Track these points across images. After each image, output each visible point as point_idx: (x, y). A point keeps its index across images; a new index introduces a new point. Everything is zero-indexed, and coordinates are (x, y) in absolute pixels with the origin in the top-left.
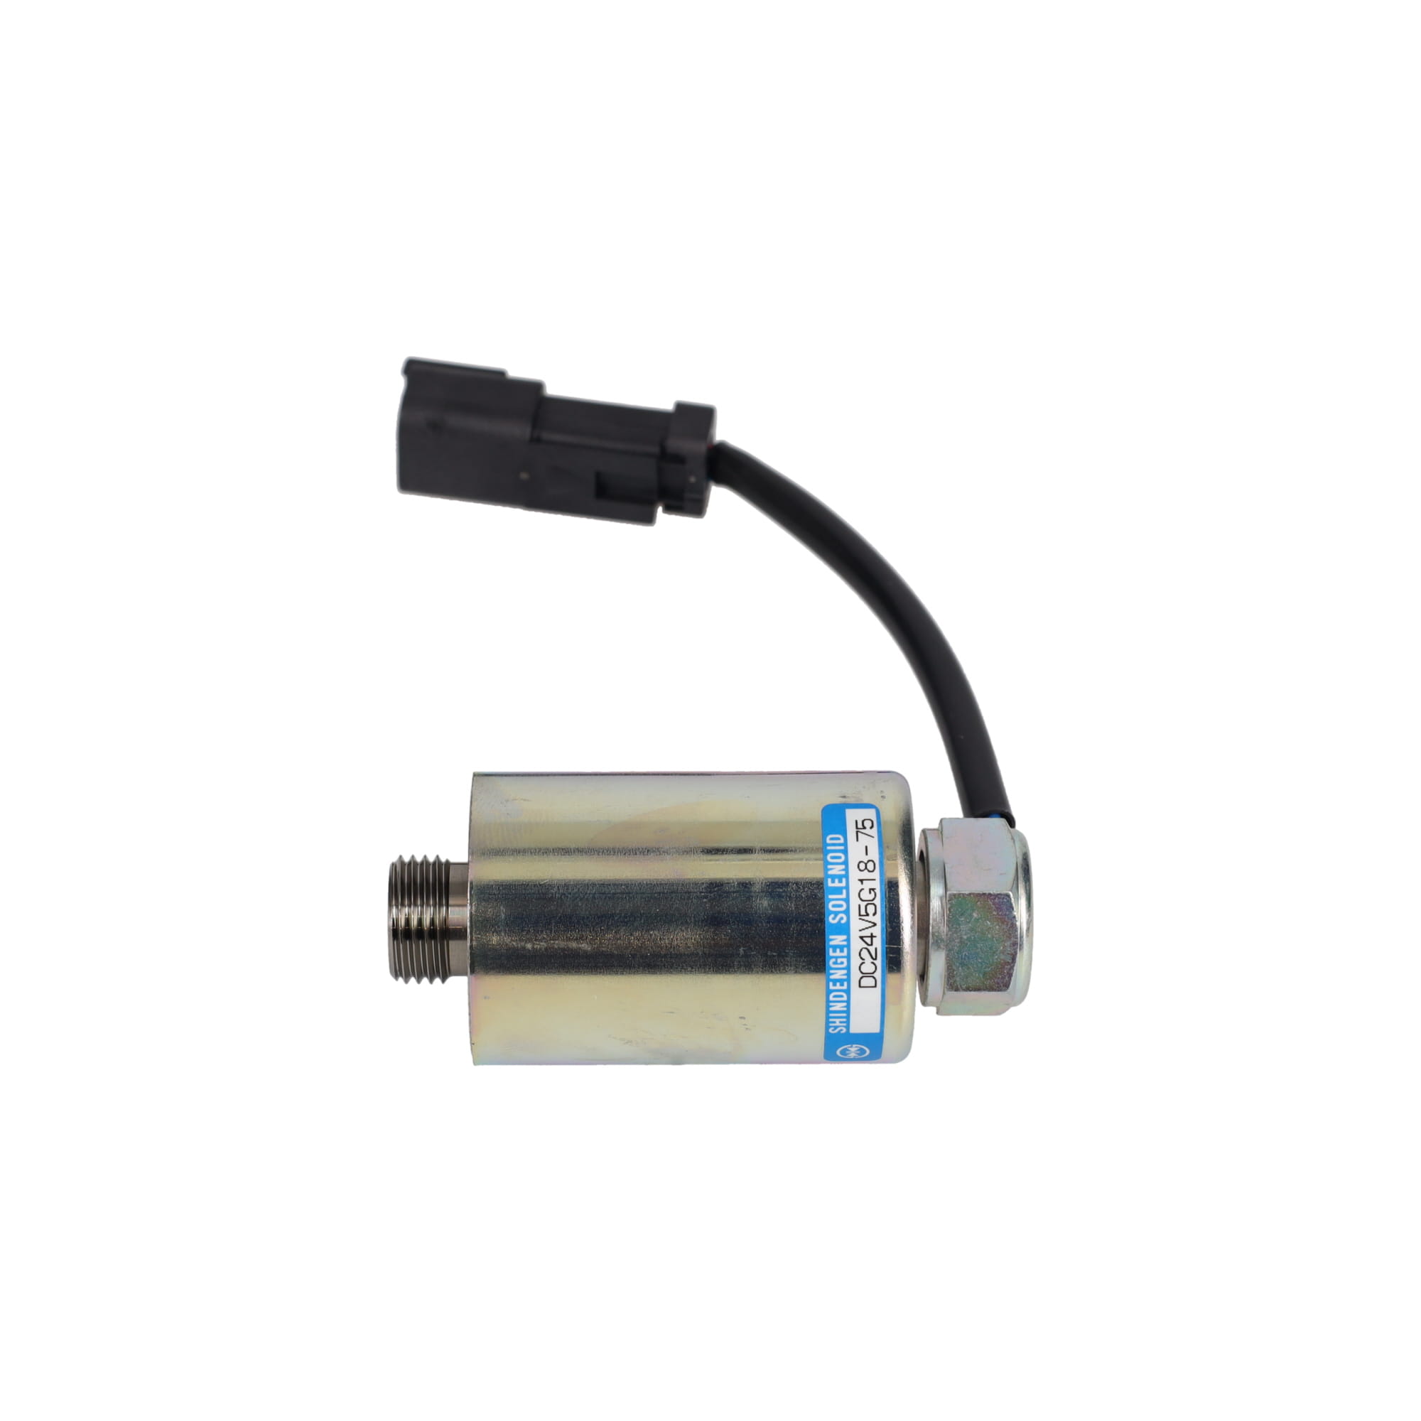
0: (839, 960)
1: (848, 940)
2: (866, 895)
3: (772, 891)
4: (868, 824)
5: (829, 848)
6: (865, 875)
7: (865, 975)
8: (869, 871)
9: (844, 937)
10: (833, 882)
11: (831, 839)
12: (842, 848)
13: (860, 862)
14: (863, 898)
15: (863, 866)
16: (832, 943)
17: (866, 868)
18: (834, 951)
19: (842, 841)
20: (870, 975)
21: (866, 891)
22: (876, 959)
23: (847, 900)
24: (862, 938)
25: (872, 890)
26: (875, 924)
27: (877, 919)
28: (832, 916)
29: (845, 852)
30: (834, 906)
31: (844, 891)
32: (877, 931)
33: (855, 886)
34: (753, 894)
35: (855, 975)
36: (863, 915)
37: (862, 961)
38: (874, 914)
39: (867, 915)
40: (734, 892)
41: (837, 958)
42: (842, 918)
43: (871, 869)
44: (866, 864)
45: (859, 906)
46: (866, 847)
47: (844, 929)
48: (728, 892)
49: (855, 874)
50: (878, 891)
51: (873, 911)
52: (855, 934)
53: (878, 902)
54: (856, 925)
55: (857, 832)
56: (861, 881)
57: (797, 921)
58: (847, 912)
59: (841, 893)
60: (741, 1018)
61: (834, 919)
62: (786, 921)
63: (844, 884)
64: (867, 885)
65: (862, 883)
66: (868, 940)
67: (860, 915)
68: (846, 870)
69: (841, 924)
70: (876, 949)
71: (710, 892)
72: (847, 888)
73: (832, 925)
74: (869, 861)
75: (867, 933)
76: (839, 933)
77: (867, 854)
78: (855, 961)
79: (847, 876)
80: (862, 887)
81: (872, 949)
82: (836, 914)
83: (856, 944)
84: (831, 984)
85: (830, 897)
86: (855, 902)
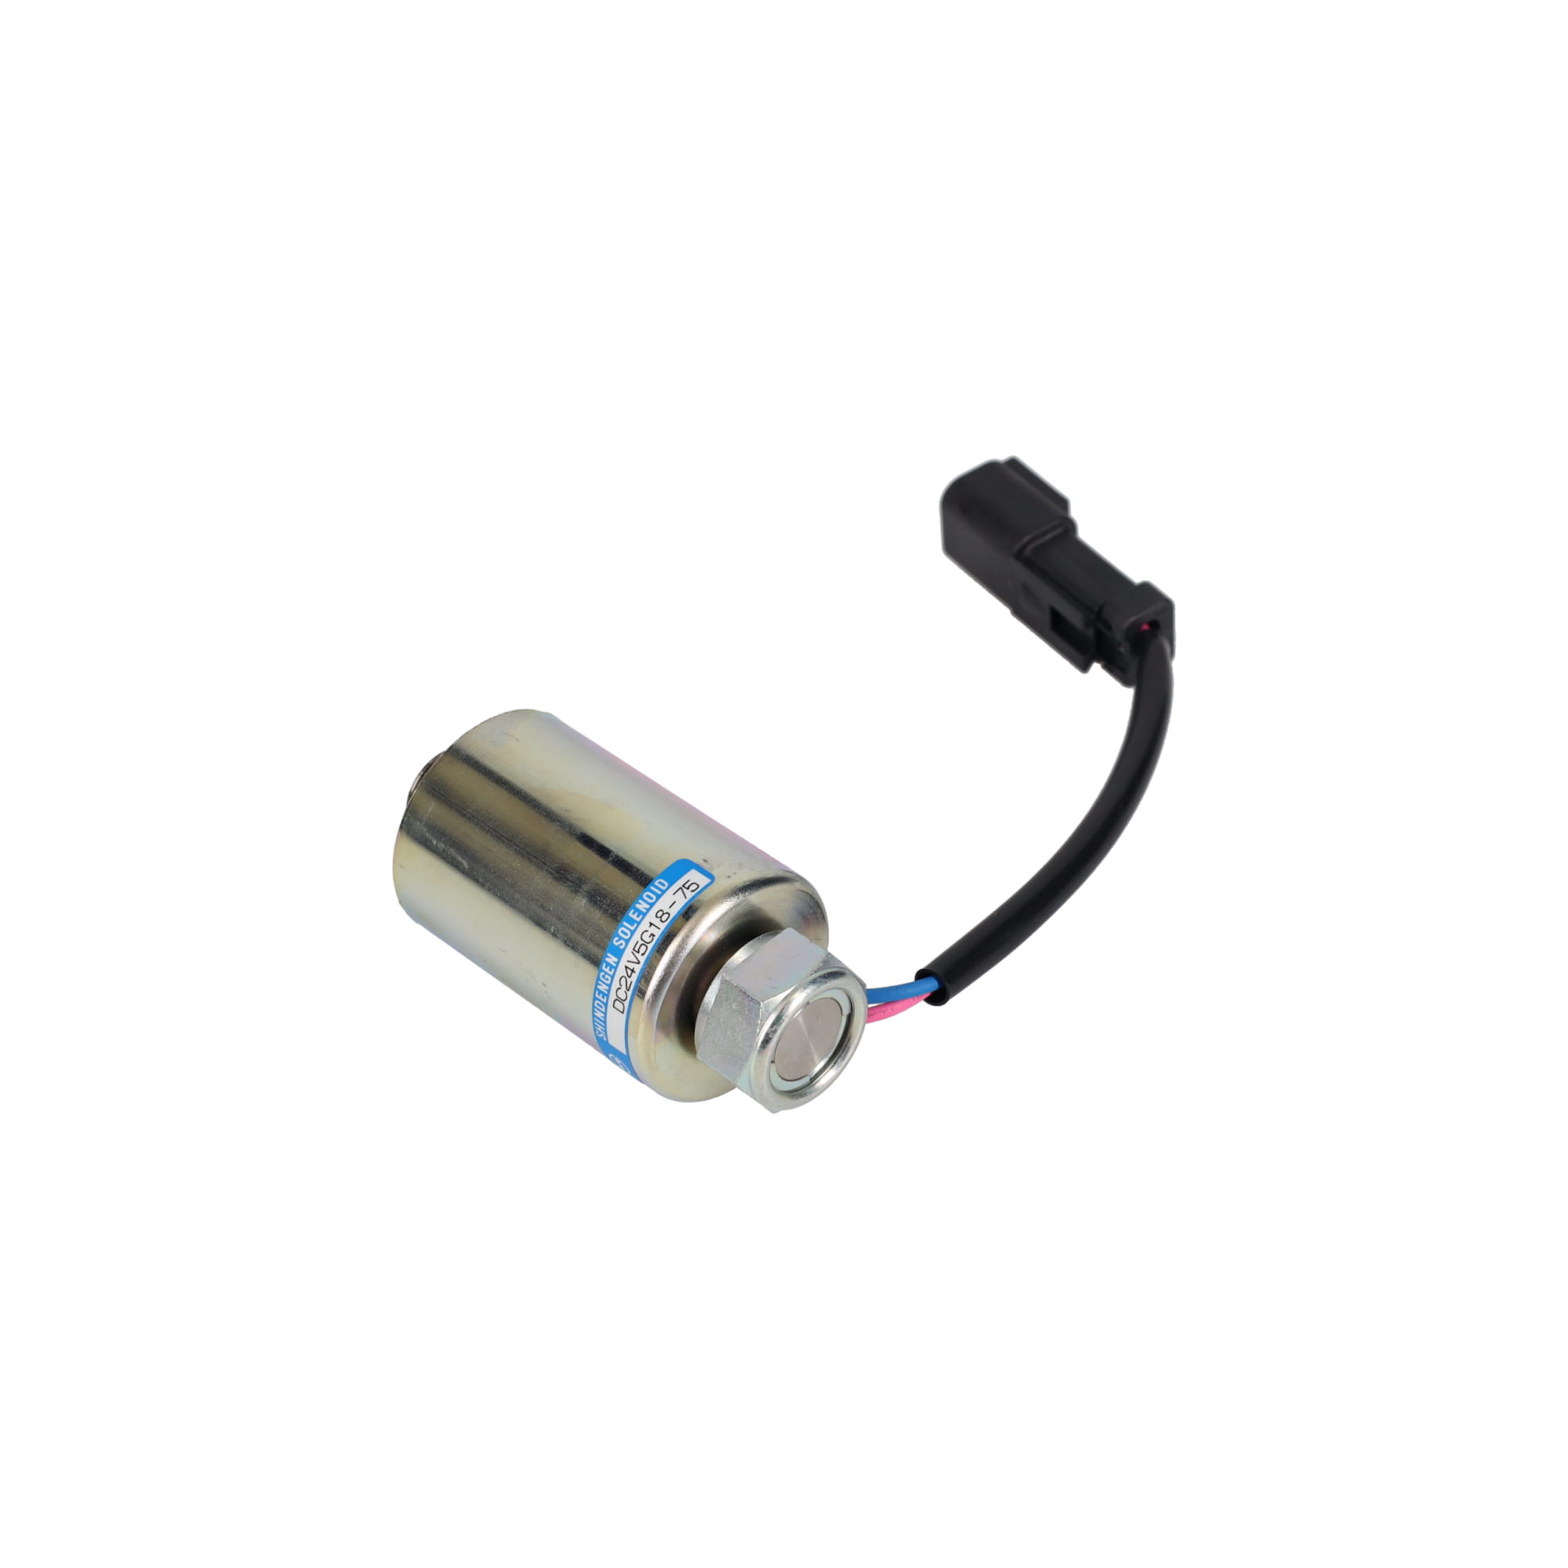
0: (607, 976)
1: (618, 963)
2: (646, 937)
3: (593, 896)
4: (693, 887)
5: (652, 888)
6: (657, 922)
7: (618, 999)
8: (661, 920)
9: (616, 960)
10: (634, 913)
11: (660, 883)
12: (659, 893)
13: (661, 910)
14: (643, 938)
15: (660, 915)
16: (607, 959)
17: (661, 917)
18: (606, 967)
19: (664, 888)
20: (622, 1001)
21: (649, 934)
22: (628, 990)
23: (633, 933)
24: (626, 967)
25: (653, 935)
26: (639, 963)
27: (642, 959)
28: (617, 939)
29: (659, 897)
30: (622, 932)
31: (635, 925)
32: (638, 968)
33: (645, 925)
34: (581, 890)
35: (613, 997)
36: (636, 951)
37: (619, 986)
38: (643, 954)
39: (638, 952)
40: (571, 881)
41: (606, 973)
42: (621, 944)
43: (663, 920)
44: (663, 914)
45: (637, 942)
46: (674, 903)
47: (619, 954)
48: (567, 879)
49: (651, 917)
50: (656, 938)
51: (643, 952)
52: (623, 963)
53: (650, 946)
54: (628, 955)
55: (681, 888)
56: (651, 924)
57: (594, 928)
58: (627, 941)
59: (632, 925)
60: (543, 984)
61: (617, 941)
62: (588, 923)
63: (638, 919)
64: (653, 930)
65: (650, 926)
66: (629, 972)
67: (634, 949)
68: (648, 910)
69: (619, 949)
70: (631, 983)
71: (557, 872)
72: (639, 923)
73: (613, 945)
74: (667, 913)
75: (631, 966)
76: (615, 956)
77: (670, 907)
78: (615, 985)
79: (644, 915)
80: (648, 929)
81: (629, 980)
82: (621, 938)
83: (621, 971)
84: (597, 992)
85: (625, 923)
86: (637, 937)
